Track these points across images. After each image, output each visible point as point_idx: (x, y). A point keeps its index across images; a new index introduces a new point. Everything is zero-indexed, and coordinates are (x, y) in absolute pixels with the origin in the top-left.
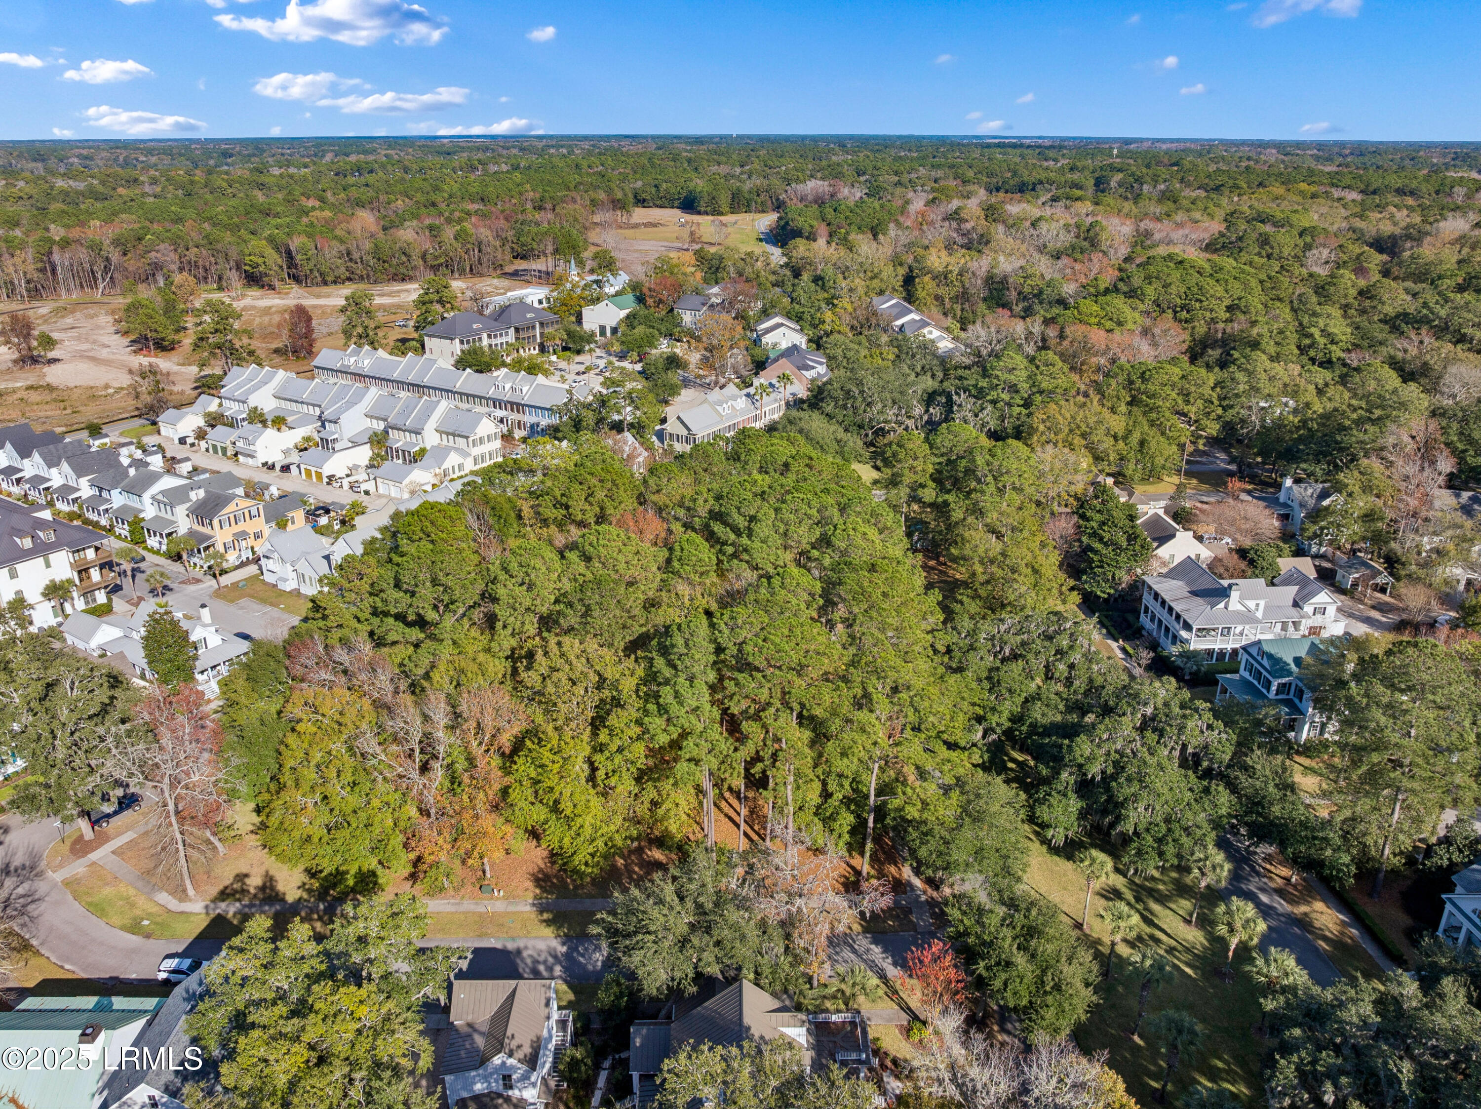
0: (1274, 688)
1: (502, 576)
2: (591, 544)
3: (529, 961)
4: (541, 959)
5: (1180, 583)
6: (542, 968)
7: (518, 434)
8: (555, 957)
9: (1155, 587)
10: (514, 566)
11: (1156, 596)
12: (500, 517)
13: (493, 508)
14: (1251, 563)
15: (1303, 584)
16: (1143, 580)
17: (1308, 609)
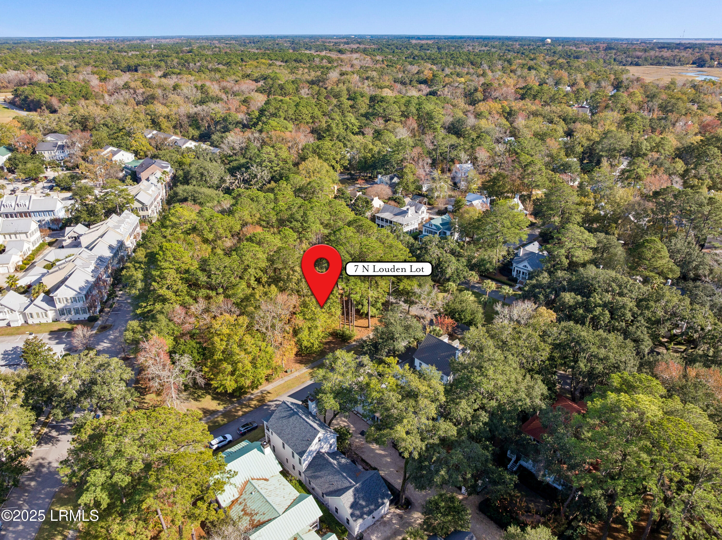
5: (388, 213)
11: (382, 219)
14: (399, 203)
15: (416, 206)
16: (374, 216)
17: (420, 212)
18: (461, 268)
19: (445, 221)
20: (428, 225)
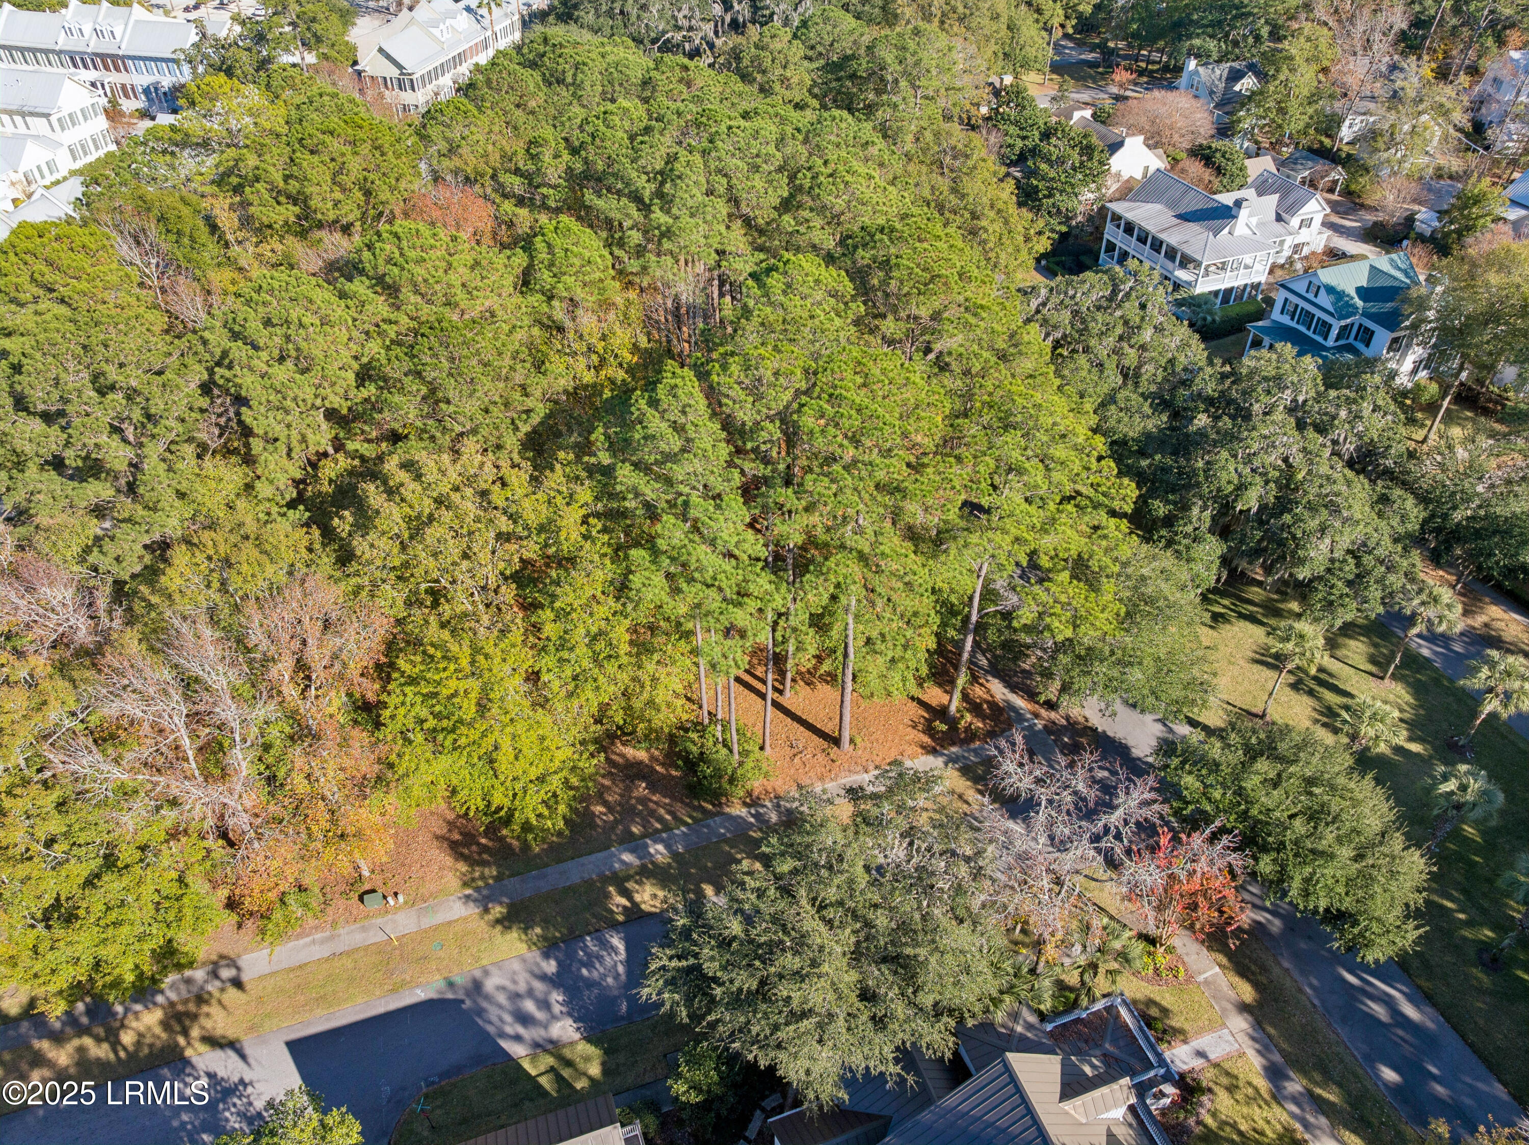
0: (1334, 332)
1: (238, 351)
2: (389, 261)
3: (502, 999)
4: (522, 988)
5: (1158, 207)
6: (529, 1006)
7: (129, 105)
8: (543, 977)
9: (1130, 216)
10: (254, 327)
11: (1129, 228)
12: (179, 233)
13: (161, 219)
14: (1219, 171)
15: (1284, 190)
16: (1103, 209)
17: (1295, 222)
18: (1386, 548)
19: (1381, 283)
20: (1301, 287)
